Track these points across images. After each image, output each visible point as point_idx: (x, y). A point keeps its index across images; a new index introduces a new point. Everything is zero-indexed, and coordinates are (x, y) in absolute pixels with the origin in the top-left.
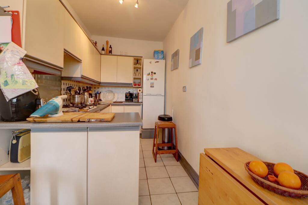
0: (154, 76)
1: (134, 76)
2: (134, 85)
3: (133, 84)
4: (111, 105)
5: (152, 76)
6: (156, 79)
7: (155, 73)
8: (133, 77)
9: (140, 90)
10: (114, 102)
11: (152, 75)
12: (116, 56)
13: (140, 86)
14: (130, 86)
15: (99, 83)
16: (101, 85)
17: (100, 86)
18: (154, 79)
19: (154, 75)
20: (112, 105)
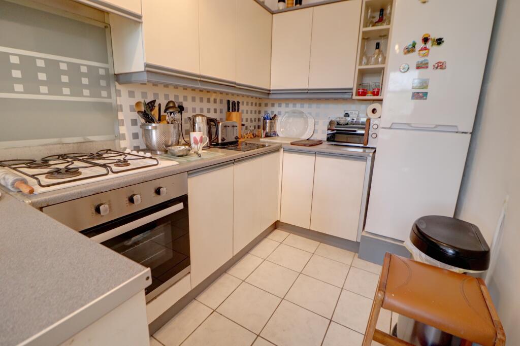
0: (436, 54)
1: (361, 64)
2: (358, 94)
3: (354, 91)
4: (282, 150)
5: (425, 55)
6: (440, 66)
7: (439, 41)
8: (358, 67)
9: (374, 111)
10: (292, 144)
11: (425, 49)
12: (311, 8)
13: (377, 94)
14: (346, 96)
15: (268, 93)
16: (271, 96)
17: (269, 99)
18: (430, 66)
19: (433, 49)
20: (286, 150)
